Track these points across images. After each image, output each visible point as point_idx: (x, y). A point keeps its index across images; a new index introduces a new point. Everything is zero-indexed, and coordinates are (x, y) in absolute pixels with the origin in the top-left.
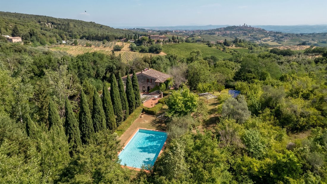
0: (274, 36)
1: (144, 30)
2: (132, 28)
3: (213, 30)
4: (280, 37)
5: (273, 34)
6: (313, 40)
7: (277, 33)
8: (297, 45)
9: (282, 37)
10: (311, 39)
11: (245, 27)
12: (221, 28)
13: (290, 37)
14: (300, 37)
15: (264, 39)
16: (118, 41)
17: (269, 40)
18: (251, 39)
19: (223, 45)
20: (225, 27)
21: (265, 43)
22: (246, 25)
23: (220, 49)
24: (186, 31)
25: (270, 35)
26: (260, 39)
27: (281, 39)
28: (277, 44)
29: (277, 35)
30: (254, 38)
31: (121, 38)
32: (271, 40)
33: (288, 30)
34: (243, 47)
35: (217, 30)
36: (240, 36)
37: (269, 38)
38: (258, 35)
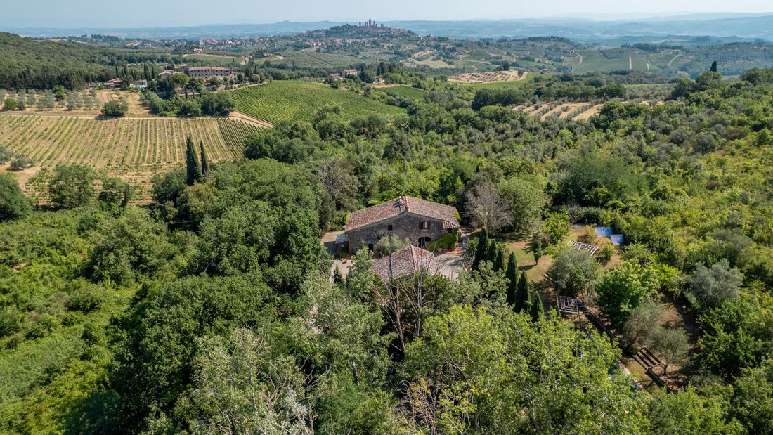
0: (437, 47)
1: (116, 39)
2: (79, 36)
3: (299, 36)
4: (448, 49)
5: (433, 43)
6: (508, 54)
7: (441, 39)
8: (495, 71)
9: (453, 50)
10: (505, 53)
11: (372, 27)
12: (317, 31)
13: (467, 48)
14: (486, 48)
15: (416, 55)
16: (100, 89)
17: (427, 57)
18: (391, 56)
19: (359, 79)
20: (328, 28)
21: (421, 63)
22: (372, 24)
23: (357, 92)
24: (232, 40)
25: (427, 46)
26: (410, 56)
27: (451, 54)
28: (445, 65)
29: (442, 44)
30: (398, 54)
31: (102, 79)
32: (432, 57)
33: (455, 32)
34: (400, 83)
35: (310, 35)
36: (365, 49)
37: (428, 53)
38: (403, 45)
